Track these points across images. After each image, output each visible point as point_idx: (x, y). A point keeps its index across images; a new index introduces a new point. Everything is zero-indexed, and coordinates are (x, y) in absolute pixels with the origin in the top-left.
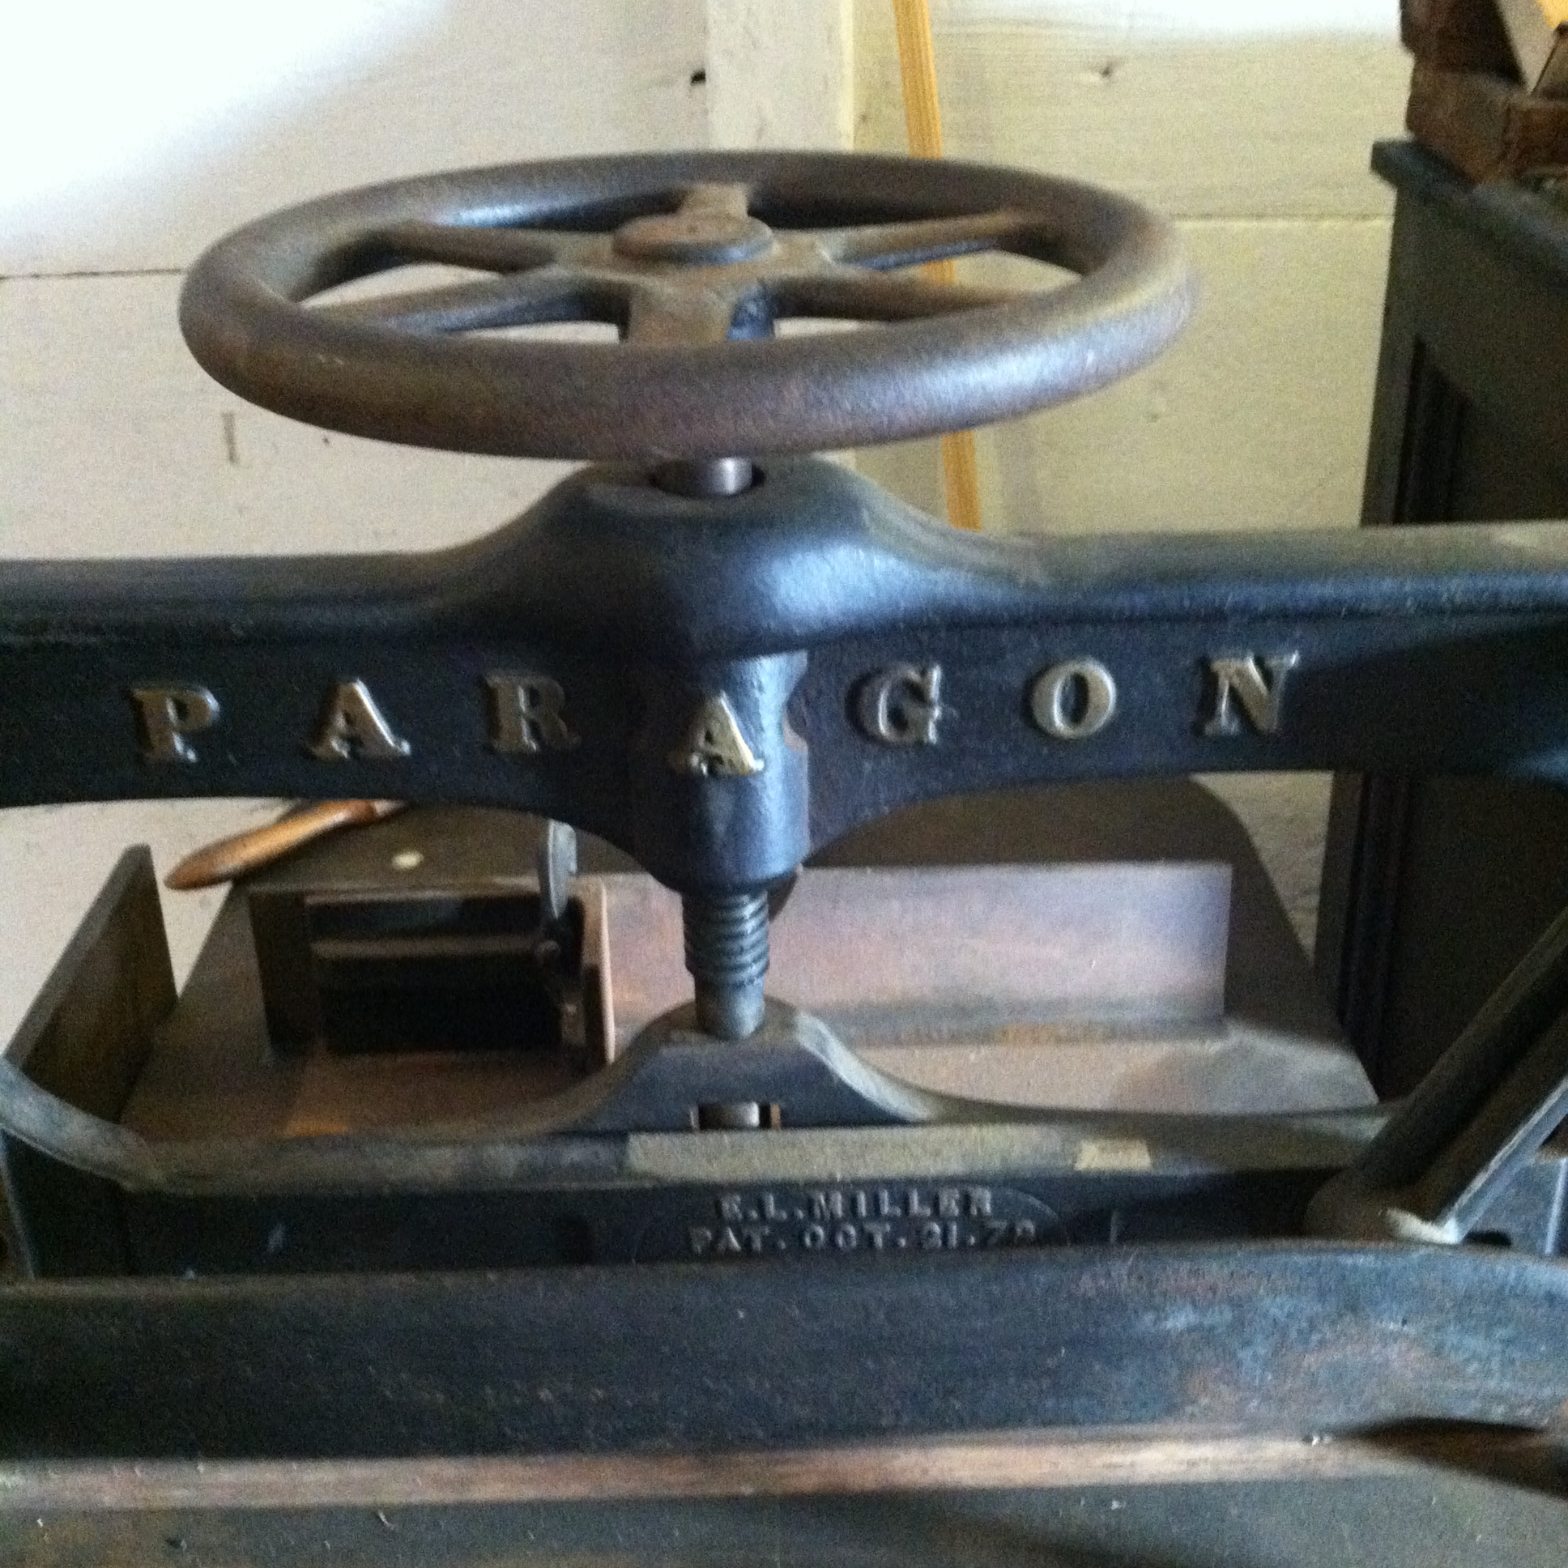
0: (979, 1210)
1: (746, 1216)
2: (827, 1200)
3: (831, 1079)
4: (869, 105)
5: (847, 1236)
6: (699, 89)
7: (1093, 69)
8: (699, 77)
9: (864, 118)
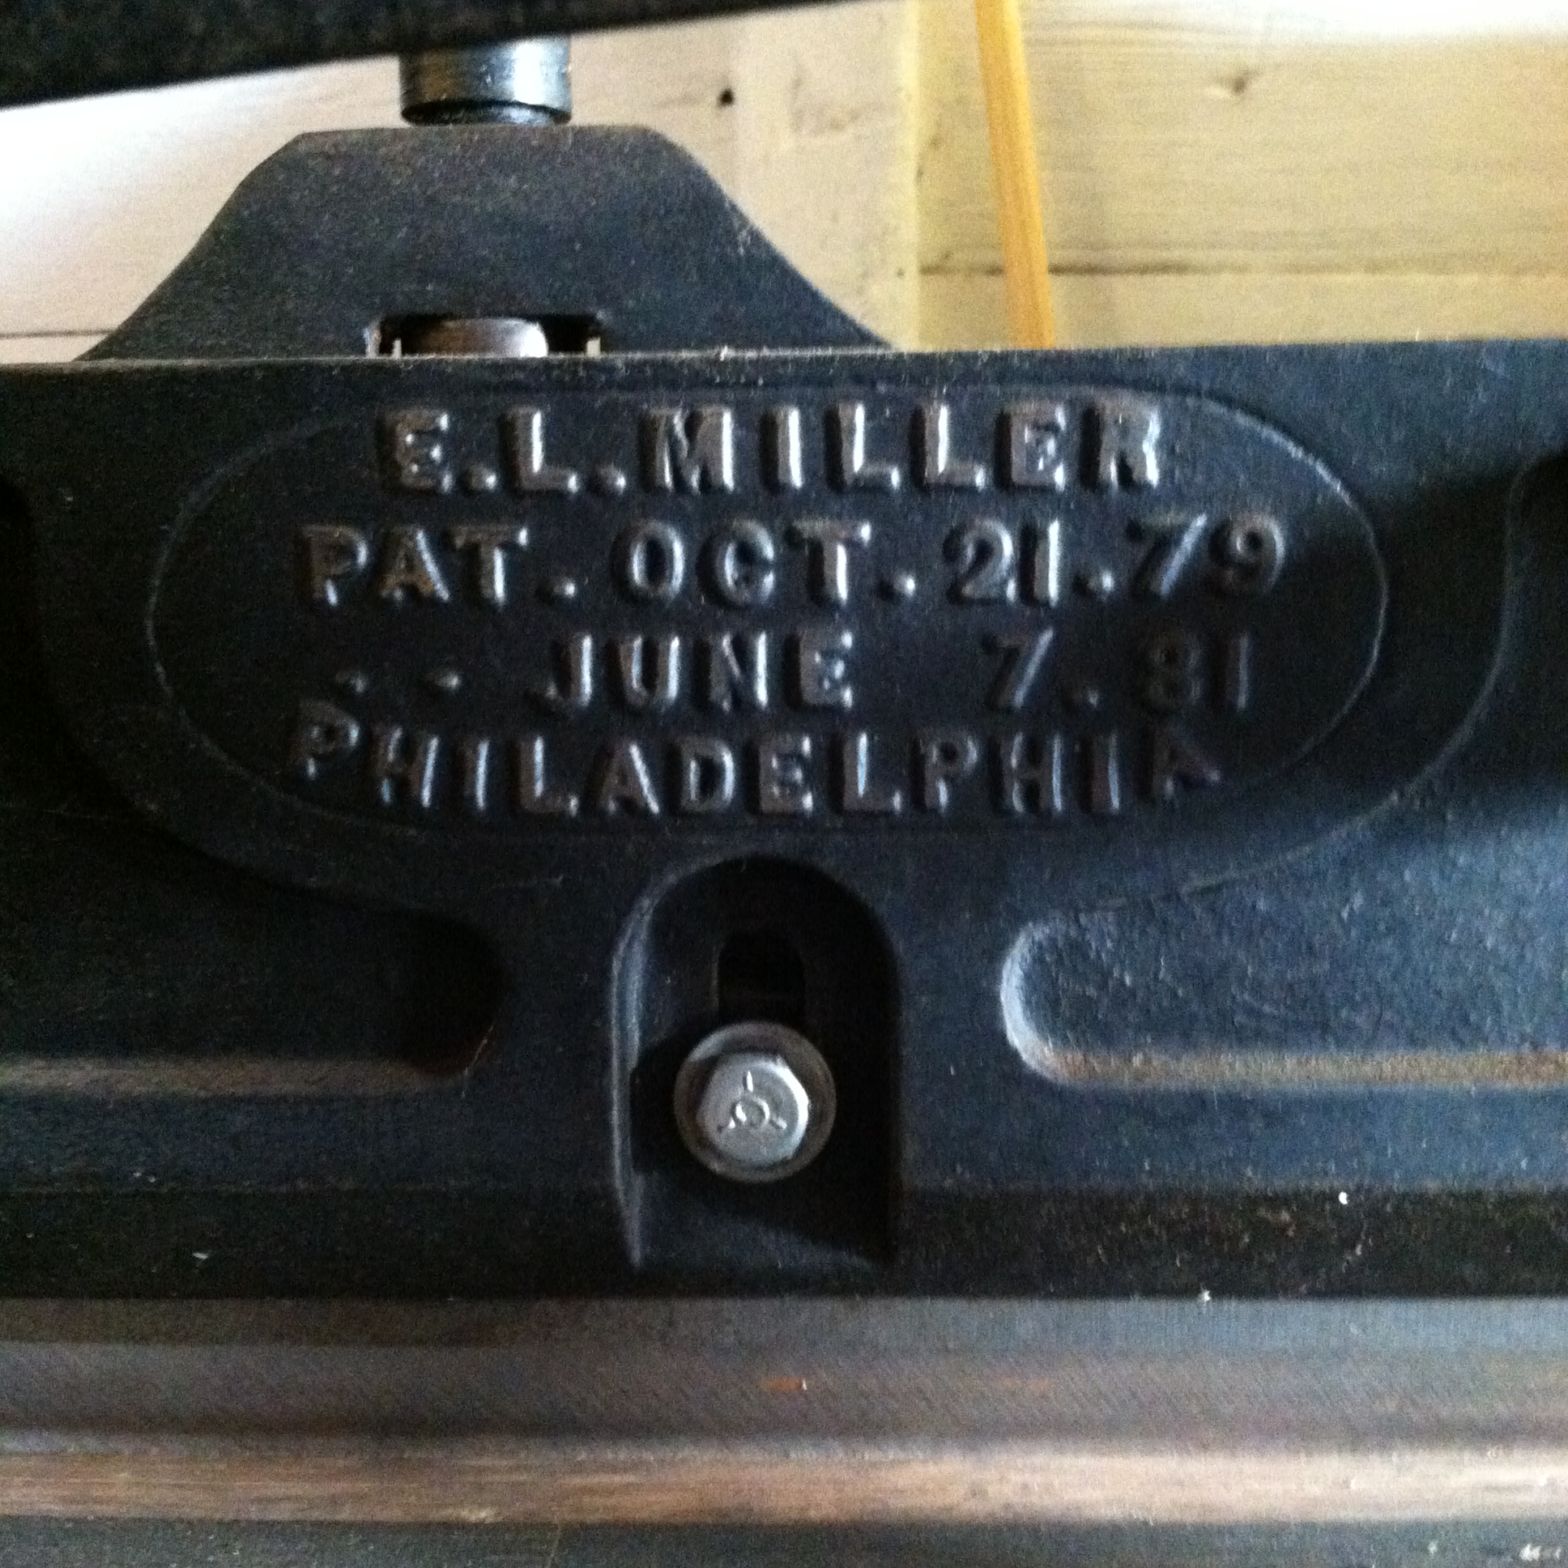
0: (1125, 471)
1: (463, 482)
2: (691, 426)
3: (731, 235)
4: (939, 124)
5: (748, 555)
6: (728, 109)
7: (1220, 81)
8: (727, 98)
9: (935, 143)
